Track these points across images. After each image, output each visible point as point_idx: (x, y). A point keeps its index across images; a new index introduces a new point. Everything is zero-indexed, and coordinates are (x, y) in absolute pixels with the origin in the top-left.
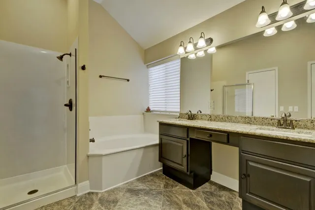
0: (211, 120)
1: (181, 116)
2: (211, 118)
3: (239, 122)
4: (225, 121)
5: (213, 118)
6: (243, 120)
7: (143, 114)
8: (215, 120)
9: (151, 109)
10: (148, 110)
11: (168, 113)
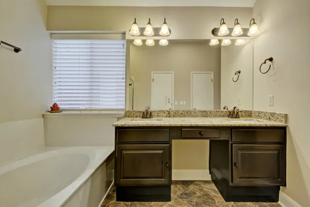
0: (169, 117)
1: (128, 115)
2: (169, 114)
3: (198, 116)
4: (185, 116)
5: (172, 114)
6: (201, 113)
7: (43, 116)
8: (174, 116)
9: (61, 107)
10: (55, 108)
11: (97, 112)
